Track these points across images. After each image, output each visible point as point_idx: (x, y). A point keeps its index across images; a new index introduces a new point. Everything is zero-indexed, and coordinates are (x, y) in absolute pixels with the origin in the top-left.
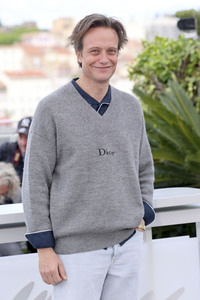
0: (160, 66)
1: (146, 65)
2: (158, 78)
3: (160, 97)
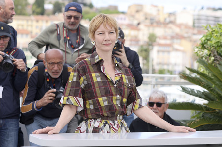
0: (219, 44)
1: (209, 42)
2: (217, 52)
3: (218, 65)
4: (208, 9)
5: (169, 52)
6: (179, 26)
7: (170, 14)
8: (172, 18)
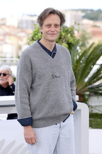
4: (28, 15)
5: (2, 45)
6: (9, 27)
7: (2, 19)
8: (4, 22)
